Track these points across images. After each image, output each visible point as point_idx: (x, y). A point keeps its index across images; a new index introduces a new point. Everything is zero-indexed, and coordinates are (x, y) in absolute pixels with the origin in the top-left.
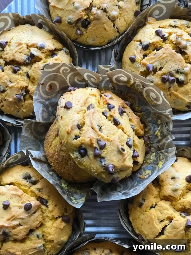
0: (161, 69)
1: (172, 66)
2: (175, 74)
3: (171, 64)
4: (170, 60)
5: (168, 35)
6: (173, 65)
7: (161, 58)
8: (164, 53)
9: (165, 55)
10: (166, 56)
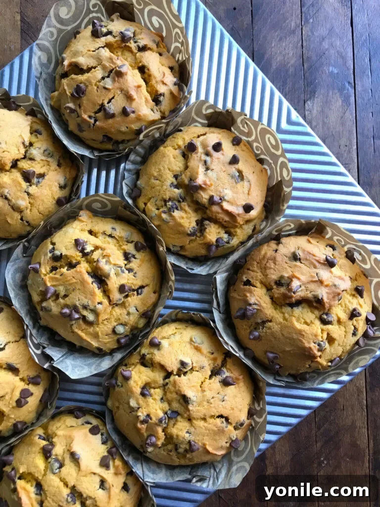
0: (65, 296)
1: (80, 299)
2: (81, 310)
3: (80, 296)
4: (79, 289)
5: (93, 249)
6: (82, 297)
7: (68, 283)
8: (73, 277)
9: (74, 281)
10: (76, 283)
